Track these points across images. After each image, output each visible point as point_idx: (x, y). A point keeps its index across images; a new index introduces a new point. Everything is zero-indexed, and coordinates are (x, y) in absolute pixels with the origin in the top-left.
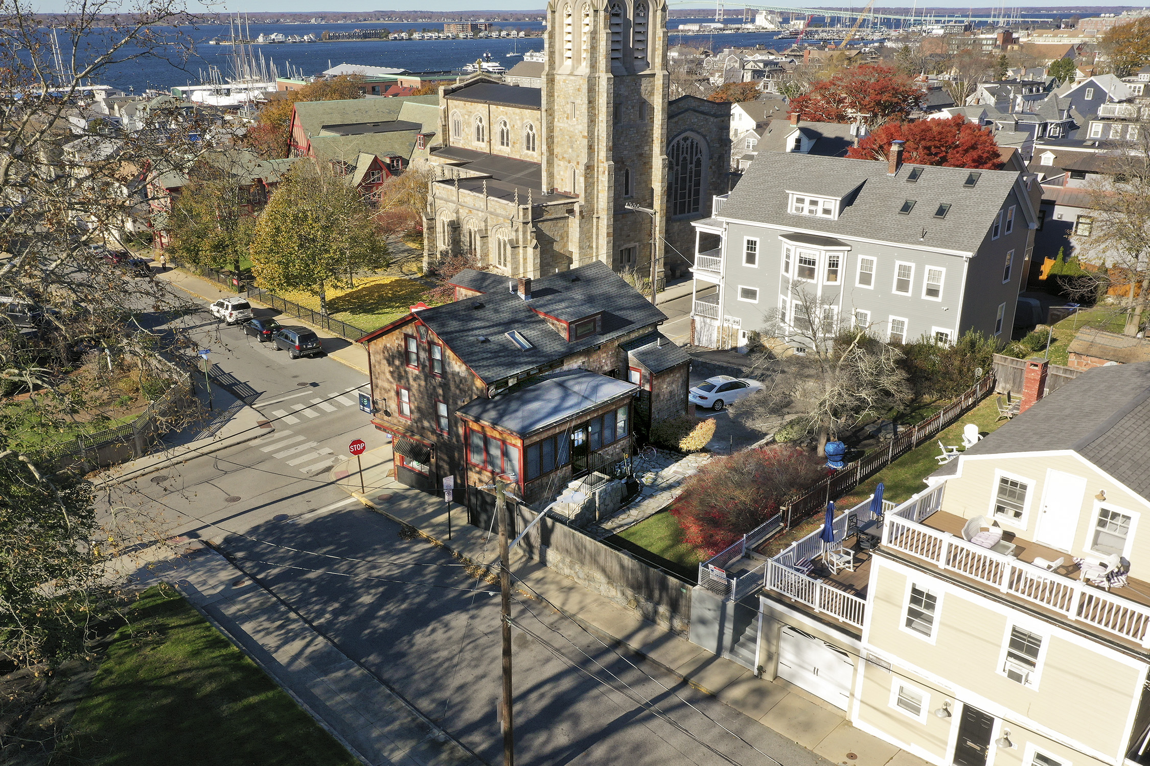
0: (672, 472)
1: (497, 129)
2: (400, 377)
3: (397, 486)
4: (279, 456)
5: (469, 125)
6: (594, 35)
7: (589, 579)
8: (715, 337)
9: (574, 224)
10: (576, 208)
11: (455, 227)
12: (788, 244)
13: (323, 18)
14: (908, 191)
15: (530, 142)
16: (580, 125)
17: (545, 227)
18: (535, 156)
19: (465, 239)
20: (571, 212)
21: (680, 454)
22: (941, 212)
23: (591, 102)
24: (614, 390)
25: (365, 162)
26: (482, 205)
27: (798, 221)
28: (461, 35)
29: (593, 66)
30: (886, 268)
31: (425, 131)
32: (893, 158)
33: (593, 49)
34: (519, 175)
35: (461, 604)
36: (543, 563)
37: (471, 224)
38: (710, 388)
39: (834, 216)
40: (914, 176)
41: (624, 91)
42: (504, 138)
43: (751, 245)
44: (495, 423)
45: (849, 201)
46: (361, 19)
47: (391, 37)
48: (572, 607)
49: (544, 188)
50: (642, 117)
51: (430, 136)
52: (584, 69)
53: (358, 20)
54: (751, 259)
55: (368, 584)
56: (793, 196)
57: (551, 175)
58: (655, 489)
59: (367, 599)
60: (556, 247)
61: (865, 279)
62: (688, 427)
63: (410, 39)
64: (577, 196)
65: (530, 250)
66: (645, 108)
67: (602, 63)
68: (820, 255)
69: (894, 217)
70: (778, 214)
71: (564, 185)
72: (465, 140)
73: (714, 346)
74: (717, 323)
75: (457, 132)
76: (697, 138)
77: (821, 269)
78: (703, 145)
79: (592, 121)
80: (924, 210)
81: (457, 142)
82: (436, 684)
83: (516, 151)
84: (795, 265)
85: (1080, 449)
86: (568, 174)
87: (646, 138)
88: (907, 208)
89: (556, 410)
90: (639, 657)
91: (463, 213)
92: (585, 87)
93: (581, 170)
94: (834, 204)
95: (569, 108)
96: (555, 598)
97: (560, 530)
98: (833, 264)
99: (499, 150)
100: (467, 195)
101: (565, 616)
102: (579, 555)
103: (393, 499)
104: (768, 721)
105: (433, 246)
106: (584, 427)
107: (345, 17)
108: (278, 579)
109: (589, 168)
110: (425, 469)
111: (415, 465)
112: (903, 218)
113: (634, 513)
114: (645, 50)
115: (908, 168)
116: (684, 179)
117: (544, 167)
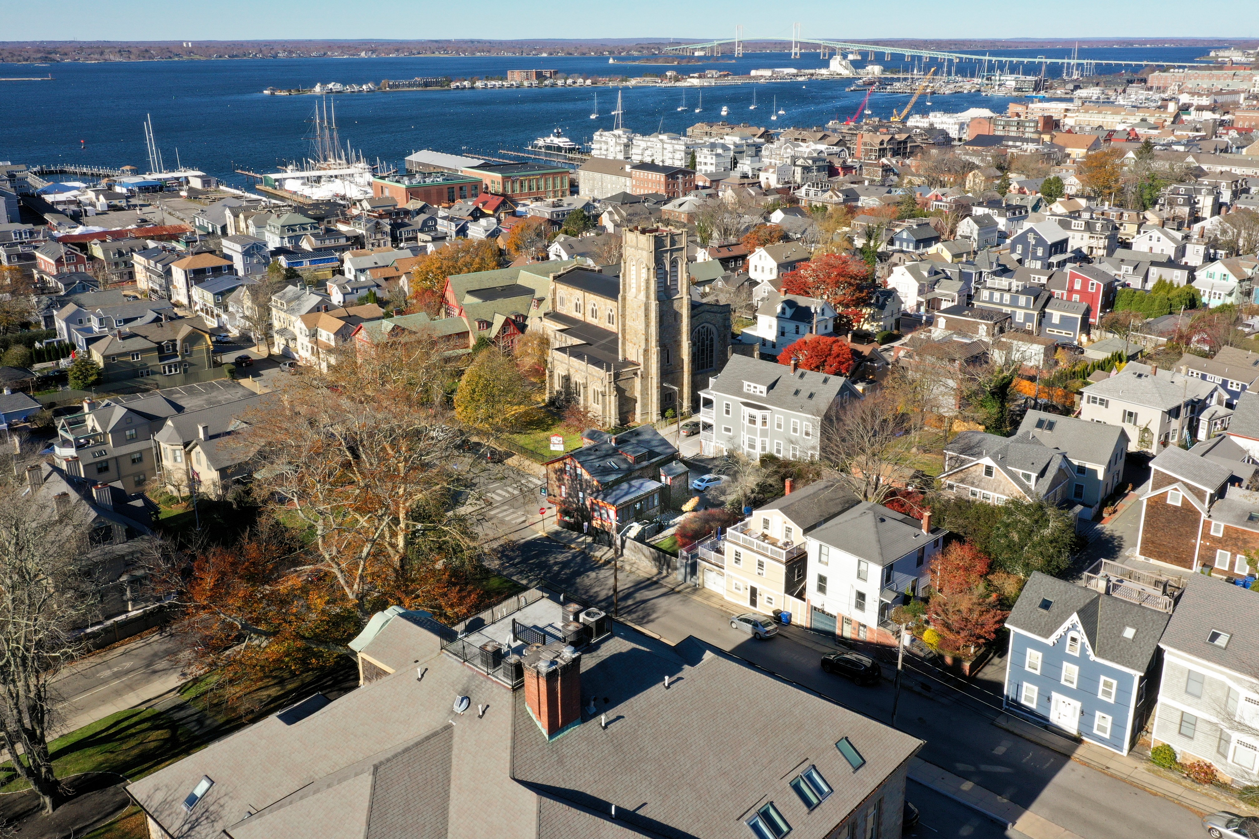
0: (680, 519)
1: (589, 307)
2: (560, 479)
3: (557, 528)
4: (500, 515)
5: (570, 301)
6: (648, 281)
7: (640, 559)
8: (712, 450)
9: (638, 381)
10: (639, 372)
11: (567, 379)
12: (743, 407)
13: (373, 51)
14: (798, 383)
15: (610, 319)
16: (640, 325)
17: (621, 384)
18: (613, 328)
19: (573, 386)
20: (636, 374)
21: (682, 513)
22: (811, 396)
23: (647, 316)
24: (652, 485)
25: (499, 321)
26: (584, 368)
27: (748, 396)
28: (526, 84)
29: (648, 297)
30: (787, 422)
31: (537, 295)
32: (792, 367)
33: (647, 288)
34: (603, 342)
35: (592, 569)
36: (622, 555)
37: (577, 378)
38: (702, 481)
39: (764, 395)
40: (802, 376)
41: (665, 308)
42: (594, 313)
43: (727, 405)
44: (603, 500)
45: (771, 387)
46: (415, 51)
47: (453, 85)
48: (633, 569)
49: (620, 358)
50: (676, 320)
51: (541, 300)
52: (642, 296)
53: (411, 53)
54: (728, 412)
55: (556, 563)
56: (746, 383)
57: (624, 351)
58: (669, 526)
59: (556, 568)
60: (627, 394)
61: (779, 426)
62: (686, 501)
63: (473, 88)
64: (638, 365)
65: (613, 398)
66: (677, 316)
67: (653, 296)
68: (758, 413)
69: (791, 397)
70: (738, 392)
71: (632, 357)
72: (568, 310)
73: (711, 456)
74: (713, 444)
75: (562, 303)
76: (710, 326)
77: (759, 421)
78: (714, 329)
79: (647, 325)
80: (804, 394)
81: (562, 310)
82: (587, 592)
83: (601, 322)
84: (747, 418)
85: (781, 509)
86: (634, 351)
87: (678, 332)
88: (797, 393)
89: (627, 494)
90: (656, 583)
91: (572, 372)
92: (643, 308)
93: (641, 351)
94: (764, 389)
95: (634, 315)
96: (627, 568)
97: (628, 541)
98: (764, 418)
99: (590, 320)
100: (574, 361)
101: (631, 572)
102: (635, 550)
103: (557, 533)
104: (695, 597)
105: (552, 387)
106: (640, 501)
107: (397, 50)
108: (518, 563)
109: (646, 351)
110: (572, 520)
111: (567, 518)
112: (795, 398)
113: (660, 536)
114: (676, 285)
115: (800, 371)
116: (703, 350)
117: (620, 336)
